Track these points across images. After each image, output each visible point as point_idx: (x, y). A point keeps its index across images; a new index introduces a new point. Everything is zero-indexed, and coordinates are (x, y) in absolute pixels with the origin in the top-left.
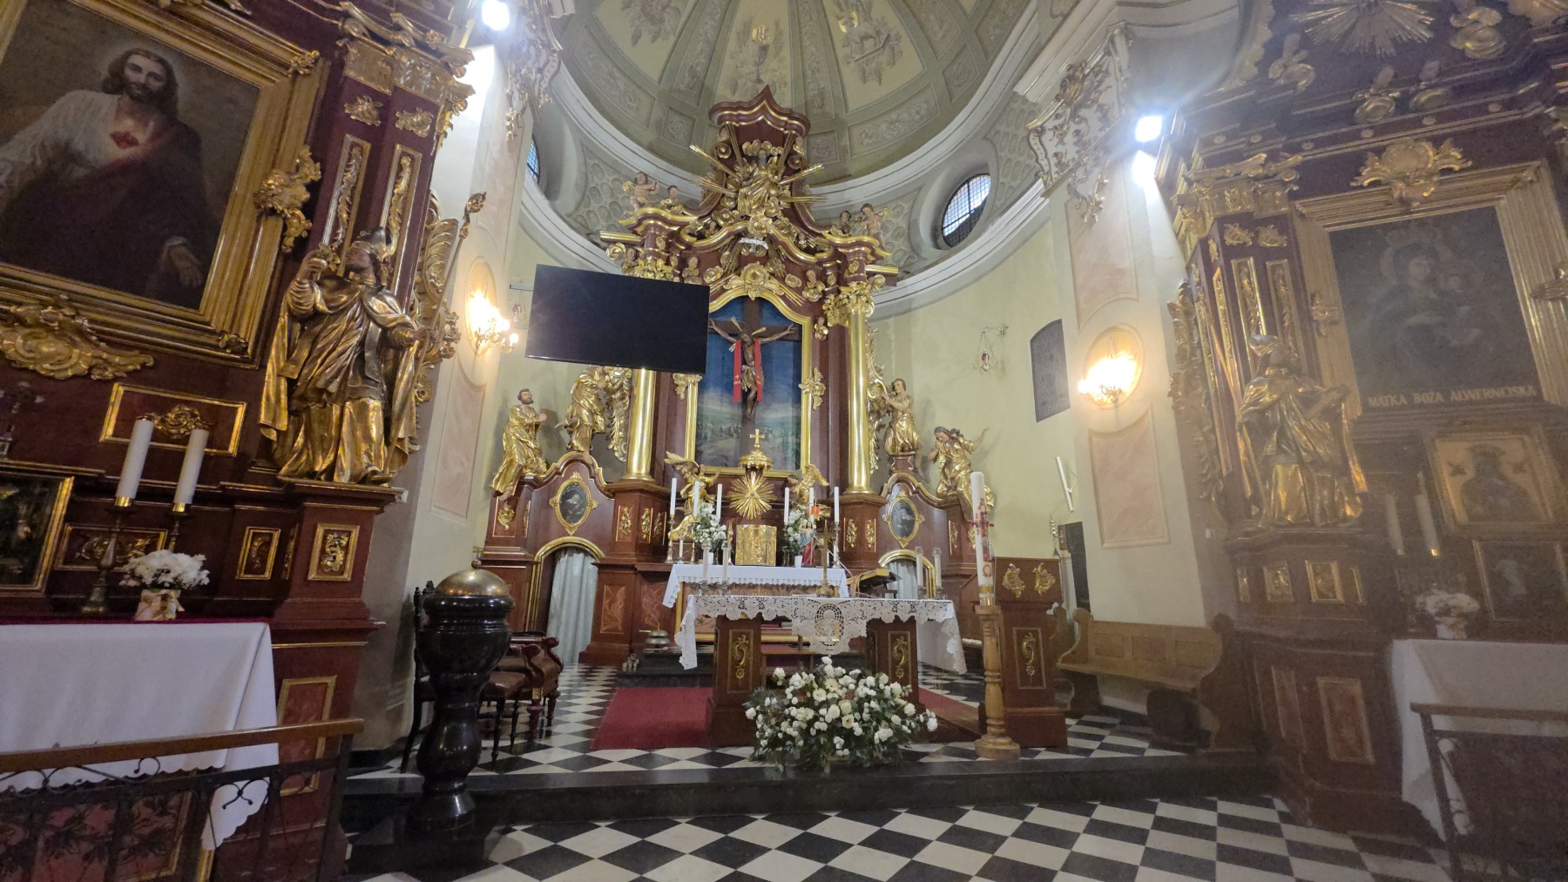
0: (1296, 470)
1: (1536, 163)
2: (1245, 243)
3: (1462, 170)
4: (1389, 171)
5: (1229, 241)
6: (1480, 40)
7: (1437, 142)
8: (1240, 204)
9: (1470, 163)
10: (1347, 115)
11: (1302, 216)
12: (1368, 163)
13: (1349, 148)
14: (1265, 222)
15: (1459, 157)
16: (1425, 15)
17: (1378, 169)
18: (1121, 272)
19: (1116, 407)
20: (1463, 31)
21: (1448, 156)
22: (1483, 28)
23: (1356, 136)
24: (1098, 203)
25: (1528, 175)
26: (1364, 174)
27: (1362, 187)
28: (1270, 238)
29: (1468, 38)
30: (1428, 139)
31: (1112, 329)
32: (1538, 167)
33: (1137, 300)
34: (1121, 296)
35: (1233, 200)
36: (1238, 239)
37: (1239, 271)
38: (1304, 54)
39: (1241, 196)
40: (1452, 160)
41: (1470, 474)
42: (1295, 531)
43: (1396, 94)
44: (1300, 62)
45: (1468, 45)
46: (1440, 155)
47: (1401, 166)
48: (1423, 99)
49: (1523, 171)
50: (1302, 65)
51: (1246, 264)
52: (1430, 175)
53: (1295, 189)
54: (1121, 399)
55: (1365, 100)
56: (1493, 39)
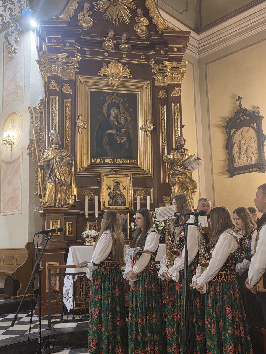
0: (53, 185)
1: (149, 82)
2: (56, 90)
3: (129, 78)
4: (109, 72)
5: (51, 88)
6: (141, 30)
7: (124, 65)
8: (57, 72)
9: (132, 76)
10: (100, 44)
11: (81, 82)
12: (104, 67)
13: (99, 58)
14: (66, 82)
15: (129, 73)
16: (129, 13)
17: (106, 70)
18: (19, 86)
19: (11, 150)
20: (138, 24)
21: (126, 72)
22: (144, 25)
23: (102, 54)
24: (15, 49)
25: (145, 85)
26: (102, 70)
27: (100, 76)
28: (67, 89)
29: (139, 27)
30: (122, 63)
31: (14, 113)
32: (149, 83)
33: (23, 102)
34: (18, 98)
35: (55, 70)
36: (54, 87)
37: (53, 101)
38: (91, 13)
39: (58, 69)
40: (127, 73)
41: (112, 189)
42: (49, 209)
43: (115, 42)
44: (89, 16)
45: (139, 30)
46: (124, 70)
47: (113, 71)
48: (123, 47)
49: (145, 83)
50: (89, 18)
51: (55, 99)
52: (120, 77)
53: (77, 71)
54: (14, 146)
55: (106, 41)
56: (145, 31)
